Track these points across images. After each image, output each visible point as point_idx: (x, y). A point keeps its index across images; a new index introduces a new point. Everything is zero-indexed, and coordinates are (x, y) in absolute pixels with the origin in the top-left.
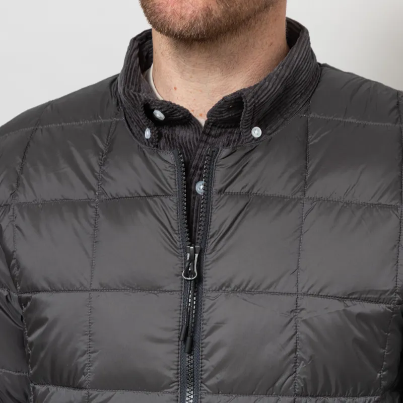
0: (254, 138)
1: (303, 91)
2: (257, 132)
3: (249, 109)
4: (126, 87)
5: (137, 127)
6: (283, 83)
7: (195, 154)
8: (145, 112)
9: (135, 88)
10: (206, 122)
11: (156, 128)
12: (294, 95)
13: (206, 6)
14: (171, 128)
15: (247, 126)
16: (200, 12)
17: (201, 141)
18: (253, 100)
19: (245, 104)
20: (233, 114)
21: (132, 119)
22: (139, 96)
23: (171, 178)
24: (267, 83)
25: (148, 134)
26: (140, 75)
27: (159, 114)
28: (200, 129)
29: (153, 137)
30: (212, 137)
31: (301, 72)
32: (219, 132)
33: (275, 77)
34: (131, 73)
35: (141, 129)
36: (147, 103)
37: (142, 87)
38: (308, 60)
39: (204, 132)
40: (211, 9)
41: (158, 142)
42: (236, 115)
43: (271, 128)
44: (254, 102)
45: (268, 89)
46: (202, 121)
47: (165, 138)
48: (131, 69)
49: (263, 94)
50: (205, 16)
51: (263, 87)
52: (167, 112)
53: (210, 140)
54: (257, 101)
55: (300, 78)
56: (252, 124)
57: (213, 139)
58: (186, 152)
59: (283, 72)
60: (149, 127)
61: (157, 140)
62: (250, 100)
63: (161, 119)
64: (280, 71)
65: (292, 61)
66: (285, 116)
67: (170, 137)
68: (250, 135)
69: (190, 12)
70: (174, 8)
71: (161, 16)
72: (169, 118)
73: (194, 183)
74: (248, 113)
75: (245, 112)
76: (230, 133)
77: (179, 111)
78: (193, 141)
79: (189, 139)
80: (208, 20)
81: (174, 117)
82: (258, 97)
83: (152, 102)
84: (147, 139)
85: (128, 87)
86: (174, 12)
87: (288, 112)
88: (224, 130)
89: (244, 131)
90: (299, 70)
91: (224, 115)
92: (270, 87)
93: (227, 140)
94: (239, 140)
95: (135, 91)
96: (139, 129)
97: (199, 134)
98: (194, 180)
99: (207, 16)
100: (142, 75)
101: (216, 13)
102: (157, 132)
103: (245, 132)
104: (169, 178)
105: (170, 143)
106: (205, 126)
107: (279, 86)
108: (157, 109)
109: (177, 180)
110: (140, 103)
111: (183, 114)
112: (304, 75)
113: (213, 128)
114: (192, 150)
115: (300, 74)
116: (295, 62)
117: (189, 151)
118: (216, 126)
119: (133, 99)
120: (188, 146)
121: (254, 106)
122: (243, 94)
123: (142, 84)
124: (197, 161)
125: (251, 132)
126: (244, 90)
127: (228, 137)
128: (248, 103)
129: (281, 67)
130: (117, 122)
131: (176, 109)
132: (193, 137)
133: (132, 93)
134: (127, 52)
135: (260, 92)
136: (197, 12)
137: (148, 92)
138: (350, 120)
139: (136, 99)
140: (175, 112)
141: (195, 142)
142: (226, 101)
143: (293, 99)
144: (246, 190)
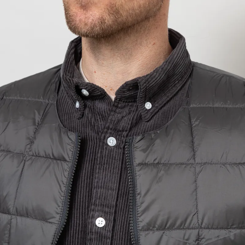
0: (146, 110)
1: (180, 79)
2: (148, 106)
3: (142, 90)
4: (65, 74)
5: (72, 100)
6: (166, 73)
7: (108, 119)
8: (76, 91)
9: (71, 75)
10: (115, 98)
11: (83, 102)
12: (174, 81)
13: (101, 17)
14: (93, 102)
15: (142, 102)
16: (97, 20)
17: (112, 111)
18: (145, 84)
19: (139, 87)
20: (132, 93)
21: (69, 95)
22: (73, 80)
23: (70, 150)
24: (155, 73)
25: (77, 105)
26: (74, 66)
27: (85, 92)
28: (111, 103)
29: (81, 107)
30: (119, 108)
31: (179, 66)
32: (124, 105)
33: (160, 70)
34: (68, 64)
35: (74, 101)
36: (78, 85)
37: (75, 74)
38: (184, 58)
39: (114, 105)
40: (104, 19)
41: (84, 110)
42: (134, 94)
43: (158, 103)
44: (146, 86)
45: (156, 77)
46: (113, 97)
47: (89, 108)
48: (69, 62)
49: (152, 81)
50: (100, 23)
51: (152, 76)
52: (91, 90)
53: (117, 111)
54: (148, 85)
55: (178, 70)
56: (145, 100)
57: (120, 109)
58: (102, 118)
59: (166, 66)
60: (78, 101)
61: (83, 109)
62: (143, 85)
63: (86, 95)
64: (165, 66)
65: (173, 59)
66: (167, 95)
67: (92, 108)
68: (144, 107)
69: (90, 21)
70: (81, 17)
72: (92, 94)
73: (106, 138)
74: (142, 93)
75: (140, 92)
76: (131, 106)
77: (98, 90)
78: (107, 111)
79: (104, 110)
80: (103, 26)
81: (94, 93)
82: (149, 83)
83: (81, 84)
84: (77, 108)
85: (66, 74)
86: (80, 20)
87: (169, 93)
88: (127, 103)
89: (140, 104)
90: (177, 65)
91: (126, 93)
92: (157, 76)
93: (129, 110)
94: (137, 110)
95: (70, 77)
96: (72, 101)
97: (111, 106)
98: (107, 137)
99: (102, 23)
100: (75, 66)
101: (108, 21)
102: (83, 104)
103: (141, 106)
104: (69, 150)
105: (92, 111)
106: (114, 101)
107: (163, 76)
108: (84, 89)
109: (74, 152)
110: (73, 85)
111: (100, 92)
112: (181, 68)
113: (120, 102)
114: (106, 116)
115: (178, 67)
116: (175, 60)
117: (104, 117)
118: (121, 101)
119: (68, 82)
120: (103, 114)
121: (146, 88)
122: (138, 81)
123: (75, 72)
124: (109, 124)
125: (144, 105)
126: (140, 78)
127: (130, 108)
128: (142, 87)
129: (165, 63)
131: (96, 89)
132: (107, 108)
133: (68, 78)
134: (67, 51)
135: (150, 79)
136: (95, 20)
137: (79, 78)
139: (70, 82)
140: (96, 90)
141: (108, 111)
142: (127, 85)
143: (174, 83)
144: (156, 162)
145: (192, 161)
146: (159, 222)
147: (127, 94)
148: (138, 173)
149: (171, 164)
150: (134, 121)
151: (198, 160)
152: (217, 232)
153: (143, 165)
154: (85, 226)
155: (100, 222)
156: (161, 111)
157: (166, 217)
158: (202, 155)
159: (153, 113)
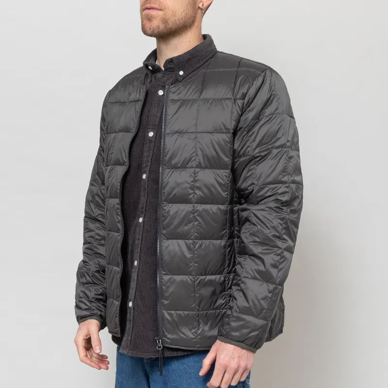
0: (180, 75)
19: (173, 62)
27: (150, 68)
32: (168, 73)
42: (173, 67)
56: (180, 70)
57: (166, 76)
72: (154, 69)
73: (158, 91)
76: (172, 73)
93: (171, 76)
103: (177, 73)
106: (164, 71)
144: (179, 98)
145: (198, 98)
146: (175, 129)
148: (169, 104)
149: (187, 100)
151: (201, 97)
156: (188, 76)
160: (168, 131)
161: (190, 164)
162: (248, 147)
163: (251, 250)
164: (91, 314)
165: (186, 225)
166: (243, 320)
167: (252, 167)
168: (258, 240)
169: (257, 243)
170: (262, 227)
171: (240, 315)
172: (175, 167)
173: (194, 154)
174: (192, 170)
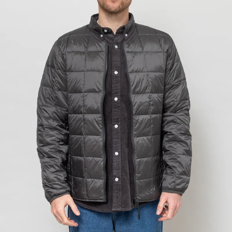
0: (126, 37)
2: (126, 35)
7: (114, 39)
11: (104, 34)
17: (115, 37)
23: (104, 48)
29: (103, 36)
35: (100, 35)
43: (129, 34)
46: (115, 33)
56: (126, 33)
60: (102, 34)
63: (106, 32)
69: (116, 6)
71: (109, 7)
75: (125, 30)
81: (109, 31)
83: (104, 28)
84: (101, 37)
86: (112, 7)
89: (124, 35)
98: (114, 45)
108: (105, 30)
111: (111, 30)
118: (118, 33)
120: (112, 38)
122: (125, 26)
124: (115, 41)
127: (120, 36)
130: (90, 36)
135: (128, 26)
138: (147, 34)
144: (132, 51)
145: (142, 51)
146: (135, 70)
147: (121, 31)
148: (127, 55)
149: (137, 52)
150: (122, 40)
151: (144, 51)
152: (155, 73)
153: (128, 52)
154: (111, 75)
155: (116, 73)
156: (130, 38)
157: (137, 69)
158: (145, 49)
159: (128, 37)
160: (129, 71)
161: (147, 91)
162: (171, 80)
163: (180, 138)
164: (66, 191)
165: (147, 128)
166: (181, 178)
167: (172, 91)
168: (183, 132)
169: (181, 134)
170: (184, 125)
171: (180, 176)
172: (139, 93)
173: (148, 85)
174: (148, 94)
